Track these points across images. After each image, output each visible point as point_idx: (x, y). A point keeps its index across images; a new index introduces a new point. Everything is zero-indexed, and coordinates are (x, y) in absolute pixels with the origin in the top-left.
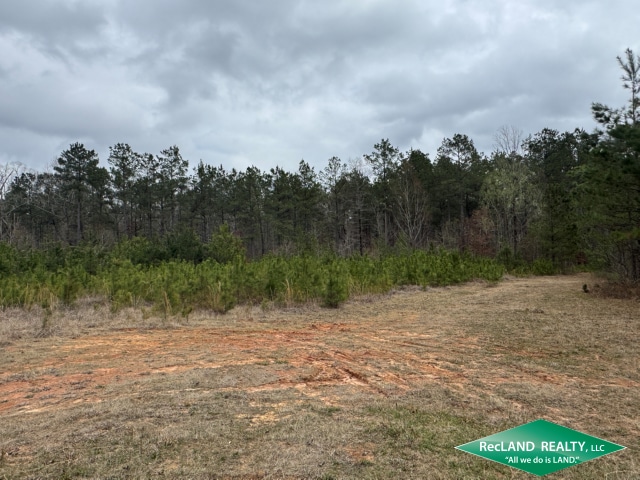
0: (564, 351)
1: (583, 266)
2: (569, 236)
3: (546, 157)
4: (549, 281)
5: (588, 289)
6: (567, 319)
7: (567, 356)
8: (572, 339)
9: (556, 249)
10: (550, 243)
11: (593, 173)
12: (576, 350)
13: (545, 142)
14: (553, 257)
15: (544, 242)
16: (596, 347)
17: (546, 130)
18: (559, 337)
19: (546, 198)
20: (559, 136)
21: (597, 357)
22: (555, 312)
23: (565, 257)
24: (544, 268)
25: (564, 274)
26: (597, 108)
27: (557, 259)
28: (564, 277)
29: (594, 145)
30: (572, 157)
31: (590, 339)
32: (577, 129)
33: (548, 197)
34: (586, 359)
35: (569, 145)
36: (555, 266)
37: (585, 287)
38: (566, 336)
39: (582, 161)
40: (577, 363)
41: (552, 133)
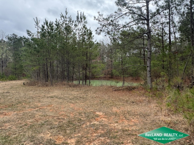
0: (14, 104)
1: (25, 77)
2: (21, 68)
3: (14, 43)
4: (14, 82)
5: (25, 84)
6: (17, 93)
7: (15, 105)
8: (17, 100)
9: (17, 72)
10: (14, 70)
11: (27, 50)
12: (18, 103)
13: (13, 38)
14: (16, 74)
15: (12, 70)
16: (24, 101)
17: (14, 34)
18: (13, 100)
19: (13, 56)
20: (18, 37)
21: (24, 104)
22: (13, 92)
23: (19, 74)
24: (12, 78)
25: (19, 80)
26: (28, 31)
27: (17, 75)
28: (19, 81)
29: (27, 42)
30: (22, 44)
31: (23, 99)
32: (24, 36)
33: (14, 56)
34: (20, 105)
35: (21, 41)
36: (16, 77)
37: (24, 83)
38: (15, 99)
39: (25, 46)
40: (17, 107)
41: (16, 36)
